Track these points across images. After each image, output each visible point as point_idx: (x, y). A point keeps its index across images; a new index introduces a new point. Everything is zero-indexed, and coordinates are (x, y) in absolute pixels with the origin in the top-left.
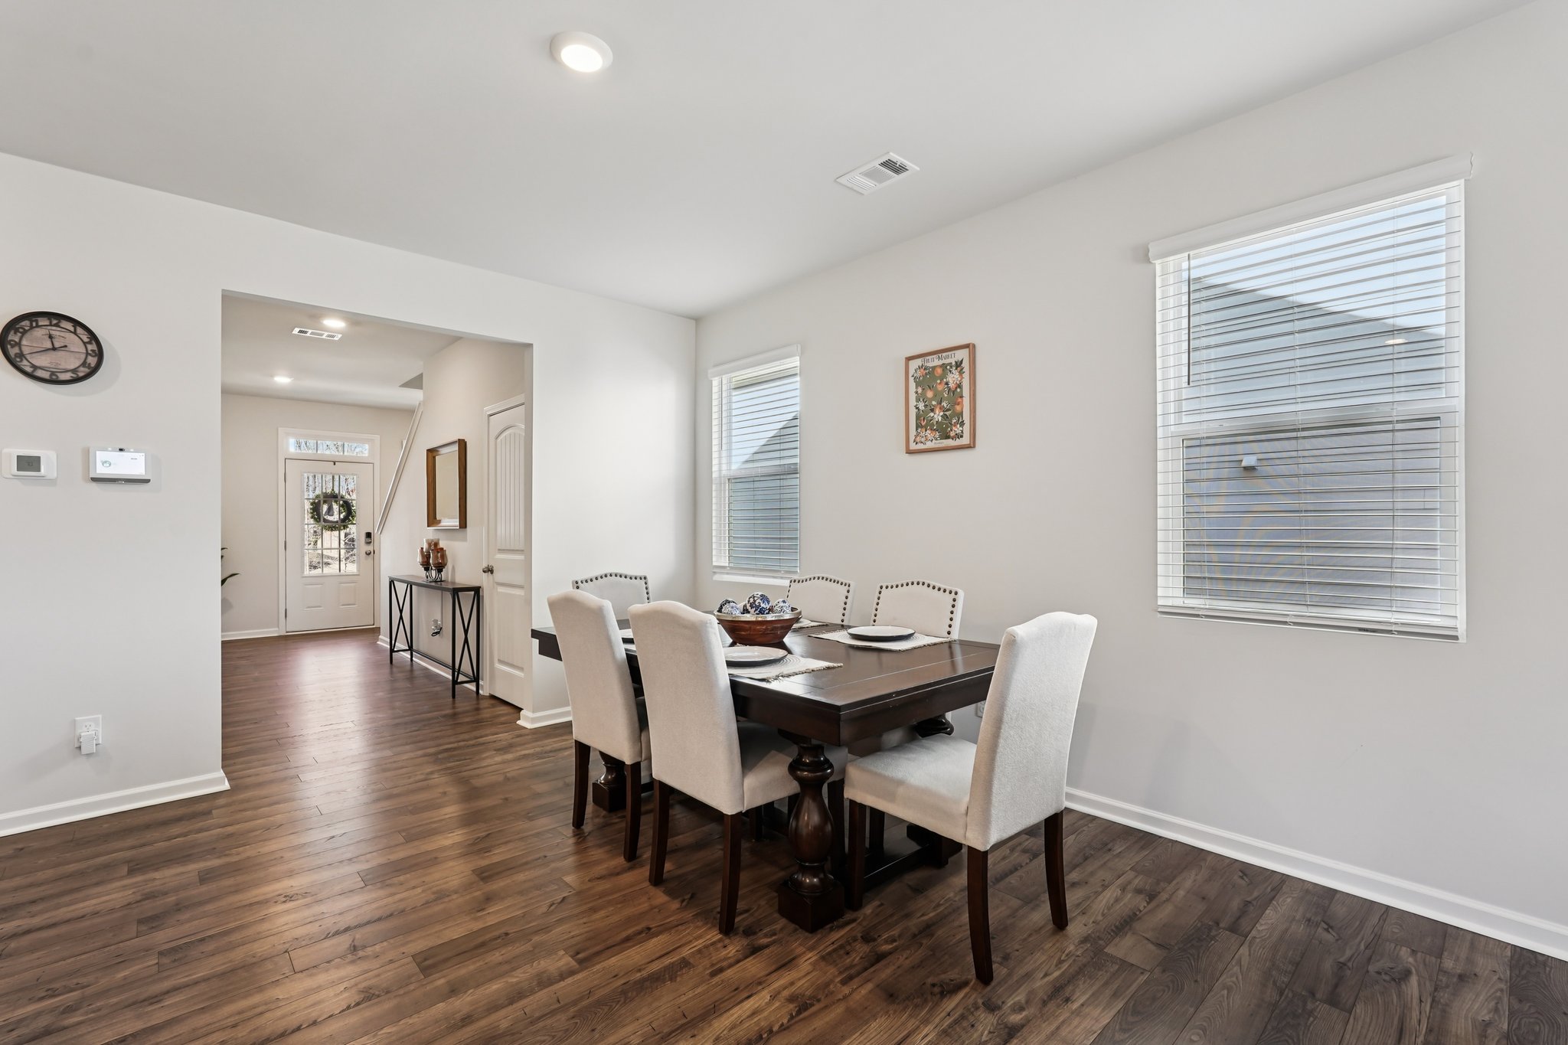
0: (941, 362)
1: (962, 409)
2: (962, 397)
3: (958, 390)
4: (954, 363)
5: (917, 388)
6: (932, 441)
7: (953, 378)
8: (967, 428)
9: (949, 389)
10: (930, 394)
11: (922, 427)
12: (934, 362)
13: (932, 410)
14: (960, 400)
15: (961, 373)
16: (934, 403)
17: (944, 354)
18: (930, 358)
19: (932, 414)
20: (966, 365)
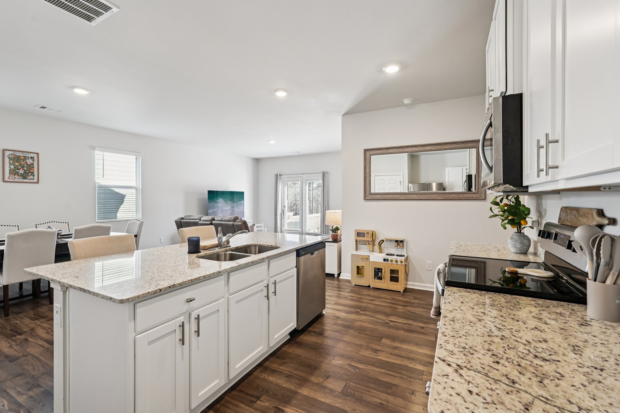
0: (23, 155)
1: (34, 171)
2: (34, 168)
3: (32, 165)
4: (30, 157)
5: (9, 160)
6: (18, 179)
7: (29, 161)
8: (36, 177)
9: (27, 164)
10: (17, 164)
11: (13, 174)
12: (18, 154)
13: (18, 169)
14: (33, 168)
15: (33, 160)
16: (19, 167)
17: (25, 153)
18: (17, 152)
19: (18, 171)
20: (36, 158)
